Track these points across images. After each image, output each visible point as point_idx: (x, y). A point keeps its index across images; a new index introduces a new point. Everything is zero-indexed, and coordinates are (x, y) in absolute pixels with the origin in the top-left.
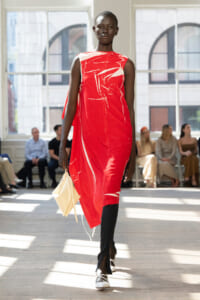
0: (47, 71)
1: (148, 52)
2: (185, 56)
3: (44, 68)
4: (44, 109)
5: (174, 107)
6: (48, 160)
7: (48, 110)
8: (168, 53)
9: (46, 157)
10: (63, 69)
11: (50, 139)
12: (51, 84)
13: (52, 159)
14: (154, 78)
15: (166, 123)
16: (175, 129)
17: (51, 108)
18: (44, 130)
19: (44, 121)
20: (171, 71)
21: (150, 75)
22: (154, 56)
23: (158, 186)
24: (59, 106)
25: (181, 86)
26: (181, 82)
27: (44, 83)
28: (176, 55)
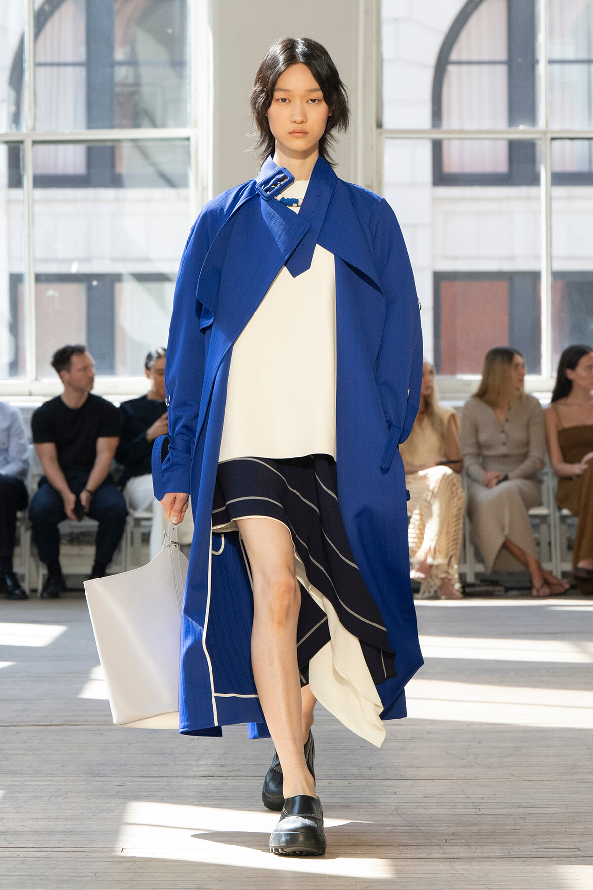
0: (25, 131)
1: (431, 59)
2: (577, 72)
3: (16, 118)
4: (16, 280)
5: (535, 276)
6: (32, 485)
7: (29, 288)
8: (510, 63)
9: (24, 473)
10: (92, 122)
11: (38, 402)
12: (44, 181)
13: (44, 481)
14: (453, 163)
15: (503, 342)
16: (535, 367)
17: (40, 278)
18: (15, 367)
19: (15, 328)
20: (522, 132)
21: (437, 147)
22: (452, 70)
23: (467, 592)
24: (74, 269)
25: (560, 191)
26: (561, 179)
27: (15, 181)
28: (542, 68)
